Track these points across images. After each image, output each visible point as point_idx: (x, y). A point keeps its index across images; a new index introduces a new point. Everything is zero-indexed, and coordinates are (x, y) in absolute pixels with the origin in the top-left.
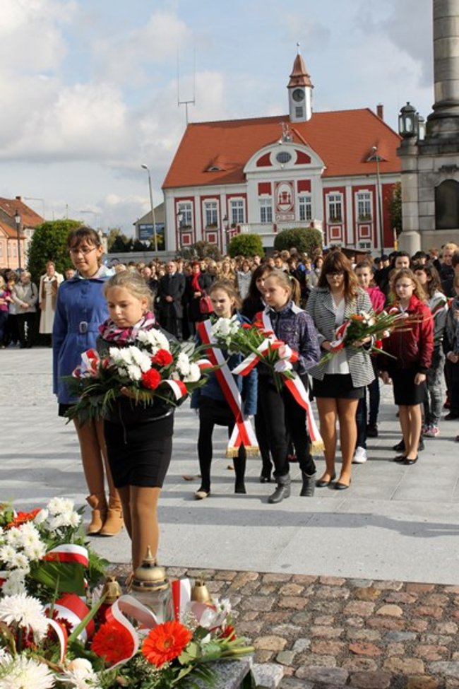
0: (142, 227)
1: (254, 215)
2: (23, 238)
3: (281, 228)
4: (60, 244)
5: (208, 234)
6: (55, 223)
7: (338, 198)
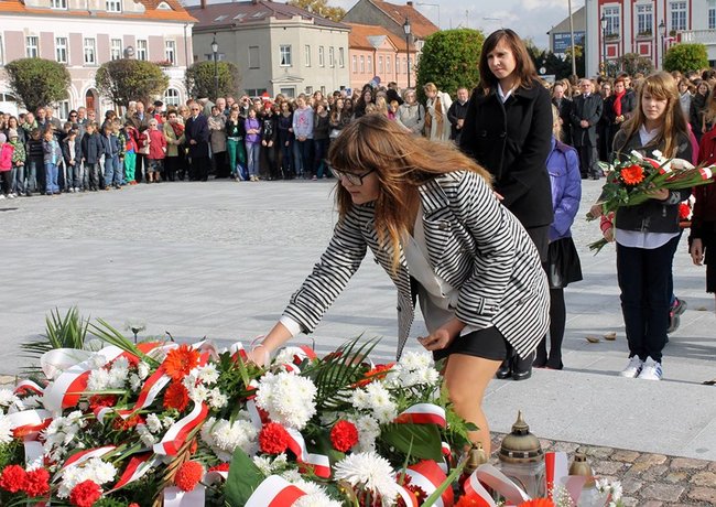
0: (557, 37)
1: (700, 20)
2: (414, 52)
4: (454, 58)
5: (639, 44)
6: (449, 32)
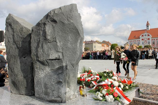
1: (141, 43)
2: (109, 47)
3: (145, 45)
6: (114, 44)
7: (154, 41)
